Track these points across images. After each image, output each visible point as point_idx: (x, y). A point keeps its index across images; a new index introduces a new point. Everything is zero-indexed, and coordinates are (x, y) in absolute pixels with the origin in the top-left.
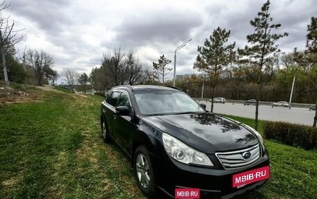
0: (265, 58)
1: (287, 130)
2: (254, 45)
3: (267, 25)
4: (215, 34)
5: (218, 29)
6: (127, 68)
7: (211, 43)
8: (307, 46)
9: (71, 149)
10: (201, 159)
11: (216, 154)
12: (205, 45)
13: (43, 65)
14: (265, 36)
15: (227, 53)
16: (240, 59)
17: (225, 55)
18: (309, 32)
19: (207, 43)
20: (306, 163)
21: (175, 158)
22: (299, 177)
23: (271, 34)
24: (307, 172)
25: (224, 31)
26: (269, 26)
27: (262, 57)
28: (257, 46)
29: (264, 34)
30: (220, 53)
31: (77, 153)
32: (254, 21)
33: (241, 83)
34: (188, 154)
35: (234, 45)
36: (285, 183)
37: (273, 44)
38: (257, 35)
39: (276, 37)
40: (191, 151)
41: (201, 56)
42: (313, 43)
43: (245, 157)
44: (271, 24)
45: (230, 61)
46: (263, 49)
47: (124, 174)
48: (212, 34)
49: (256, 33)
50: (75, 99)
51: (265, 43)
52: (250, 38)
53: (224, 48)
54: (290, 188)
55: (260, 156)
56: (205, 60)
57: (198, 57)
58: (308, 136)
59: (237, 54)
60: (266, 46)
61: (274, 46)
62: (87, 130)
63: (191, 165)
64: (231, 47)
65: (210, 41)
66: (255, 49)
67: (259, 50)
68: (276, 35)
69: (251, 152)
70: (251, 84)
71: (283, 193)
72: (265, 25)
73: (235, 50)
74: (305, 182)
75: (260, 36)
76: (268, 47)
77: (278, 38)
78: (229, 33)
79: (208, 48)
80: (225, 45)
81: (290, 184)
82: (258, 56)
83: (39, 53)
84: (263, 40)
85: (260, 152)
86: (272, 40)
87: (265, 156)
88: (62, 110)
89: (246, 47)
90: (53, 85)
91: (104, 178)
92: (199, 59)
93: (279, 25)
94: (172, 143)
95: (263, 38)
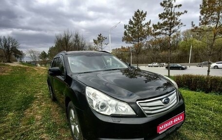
0: (172, 30)
1: (191, 80)
2: (164, 21)
3: (172, 5)
4: (136, 15)
5: (138, 11)
6: (75, 45)
7: (134, 22)
8: (200, 20)
9: (20, 109)
10: (123, 109)
11: (137, 102)
12: (130, 23)
13: (11, 47)
14: (171, 13)
15: (145, 28)
16: (155, 32)
17: (144, 30)
18: (201, 9)
19: (131, 22)
20: (208, 102)
21: (97, 110)
22: (207, 115)
23: (175, 12)
24: (211, 110)
25: (142, 12)
26: (174, 6)
27: (170, 29)
28: (166, 21)
29: (170, 12)
30: (140, 29)
31: (26, 113)
32: (163, 3)
33: (157, 52)
34: (111, 105)
35: (150, 22)
36: (197, 120)
37: (177, 19)
38: (165, 13)
39: (179, 14)
40: (113, 102)
41: (127, 31)
42: (204, 17)
43: (165, 103)
44: (175, 4)
45: (148, 34)
46: (170, 24)
47: (62, 127)
48: (134, 15)
49: (165, 12)
50: (36, 71)
51: (172, 19)
52: (161, 16)
53: (143, 25)
54: (201, 124)
55: (177, 100)
56: (130, 35)
57: (125, 32)
58: (207, 83)
59: (153, 29)
60: (172, 21)
61: (178, 21)
62: (40, 92)
63: (113, 116)
64: (148, 24)
65: (132, 20)
66: (165, 24)
67: (167, 24)
68: (179, 13)
69: (169, 97)
70: (163, 52)
71: (196, 129)
72: (170, 5)
73: (151, 26)
74: (212, 119)
75: (168, 13)
76: (174, 22)
77: (181, 14)
78: (146, 14)
79: (132, 26)
80: (143, 23)
81: (200, 121)
82: (167, 29)
83: (7, 38)
84: (170, 17)
85: (177, 97)
86: (176, 16)
87: (181, 100)
88: (23, 79)
89: (159, 23)
90: (21, 62)
91: (43, 133)
92: (125, 34)
93: (181, 5)
94: (94, 95)
95: (170, 15)
